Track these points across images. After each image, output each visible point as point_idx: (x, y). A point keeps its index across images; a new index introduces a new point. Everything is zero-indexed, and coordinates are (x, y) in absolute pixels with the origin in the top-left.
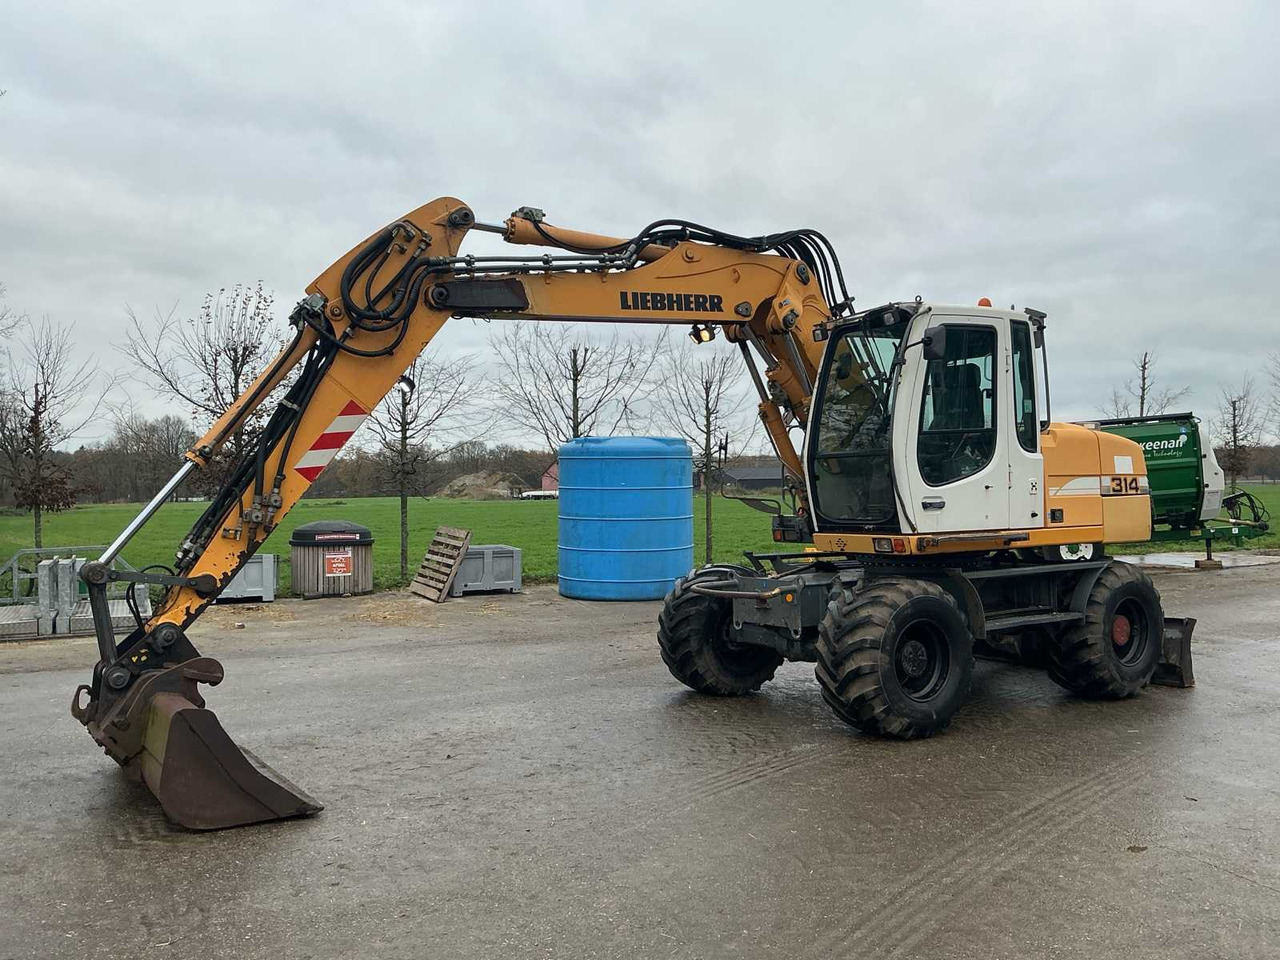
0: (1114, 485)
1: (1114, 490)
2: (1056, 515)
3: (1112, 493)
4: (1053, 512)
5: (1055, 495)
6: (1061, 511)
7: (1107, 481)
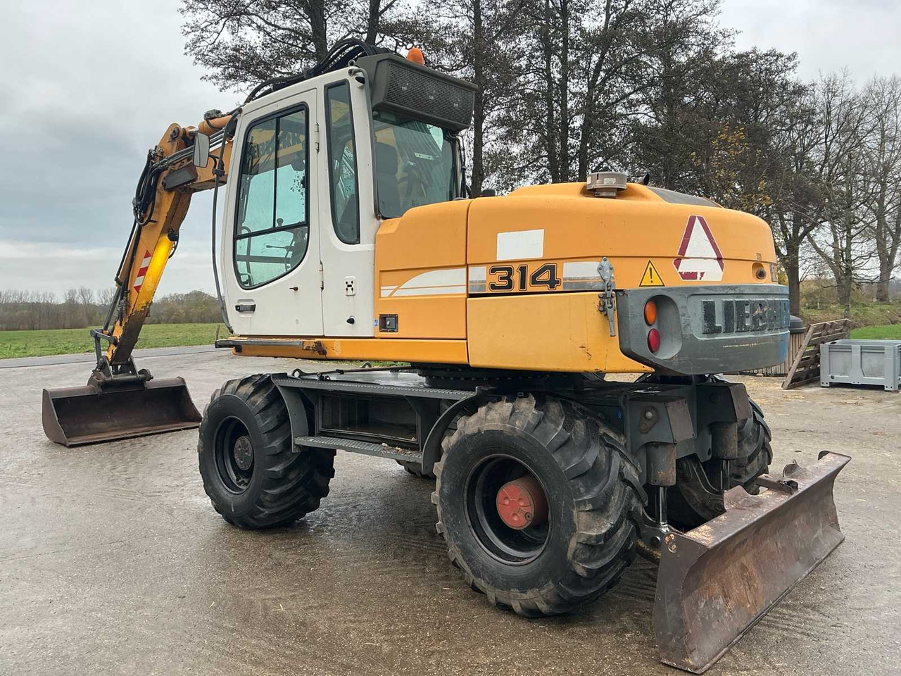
0: (495, 279)
1: (493, 287)
2: (387, 322)
3: (488, 291)
4: (383, 318)
5: (390, 296)
6: (396, 317)
7: (480, 274)
